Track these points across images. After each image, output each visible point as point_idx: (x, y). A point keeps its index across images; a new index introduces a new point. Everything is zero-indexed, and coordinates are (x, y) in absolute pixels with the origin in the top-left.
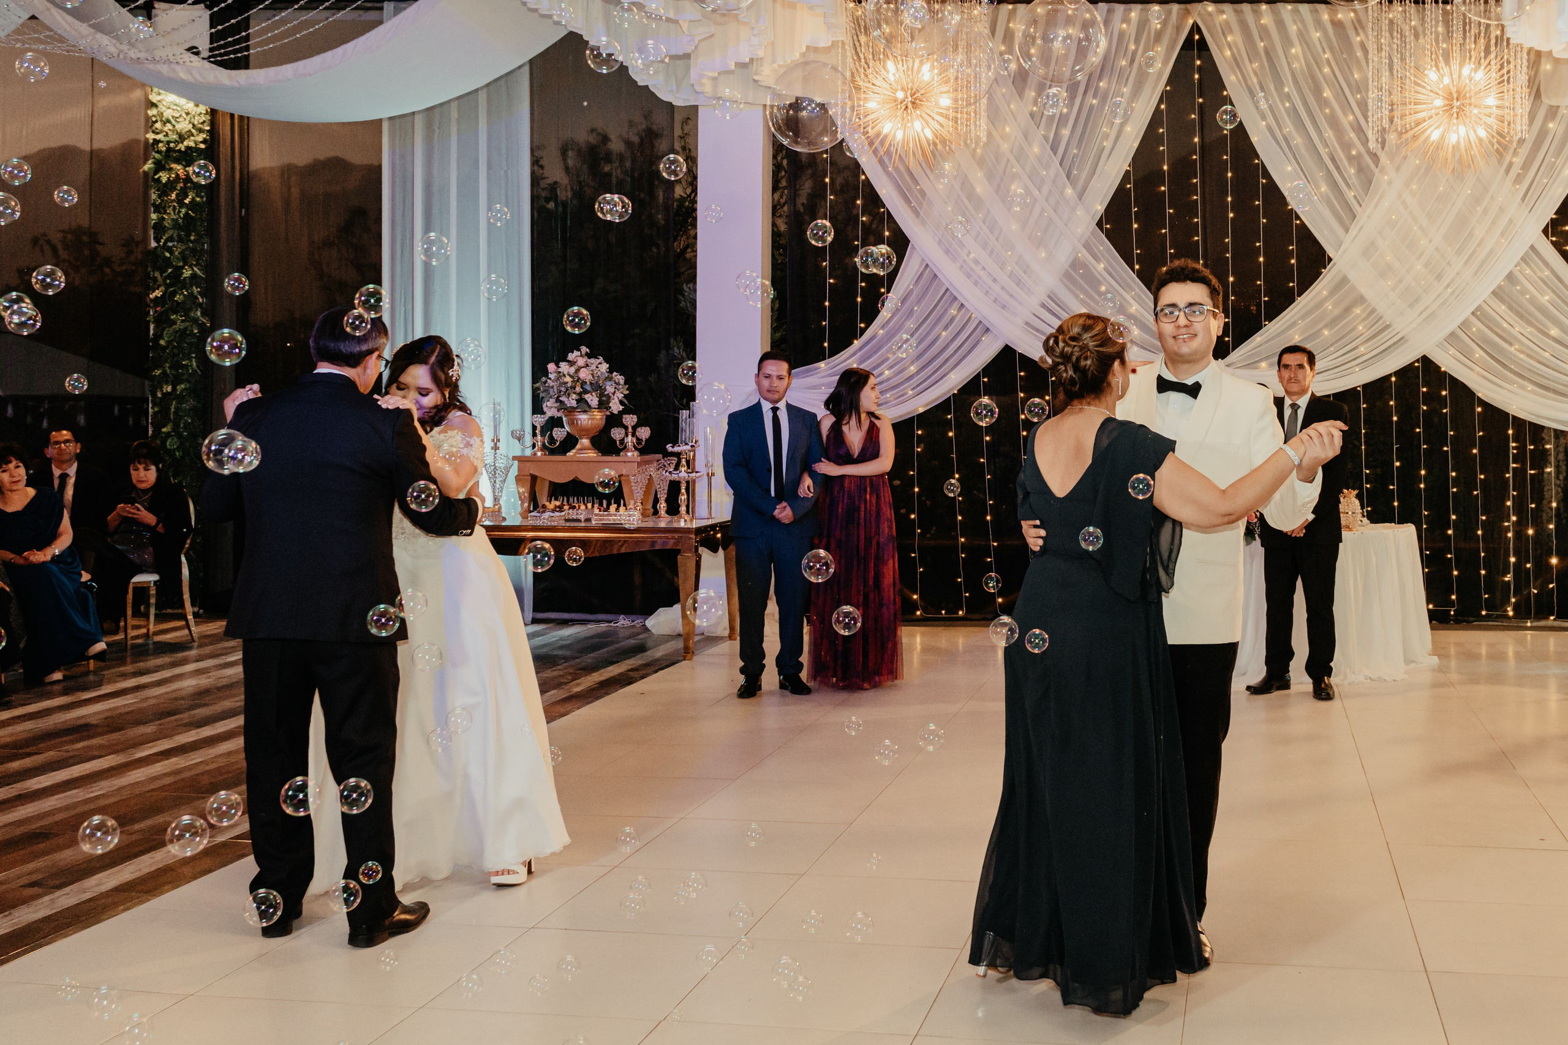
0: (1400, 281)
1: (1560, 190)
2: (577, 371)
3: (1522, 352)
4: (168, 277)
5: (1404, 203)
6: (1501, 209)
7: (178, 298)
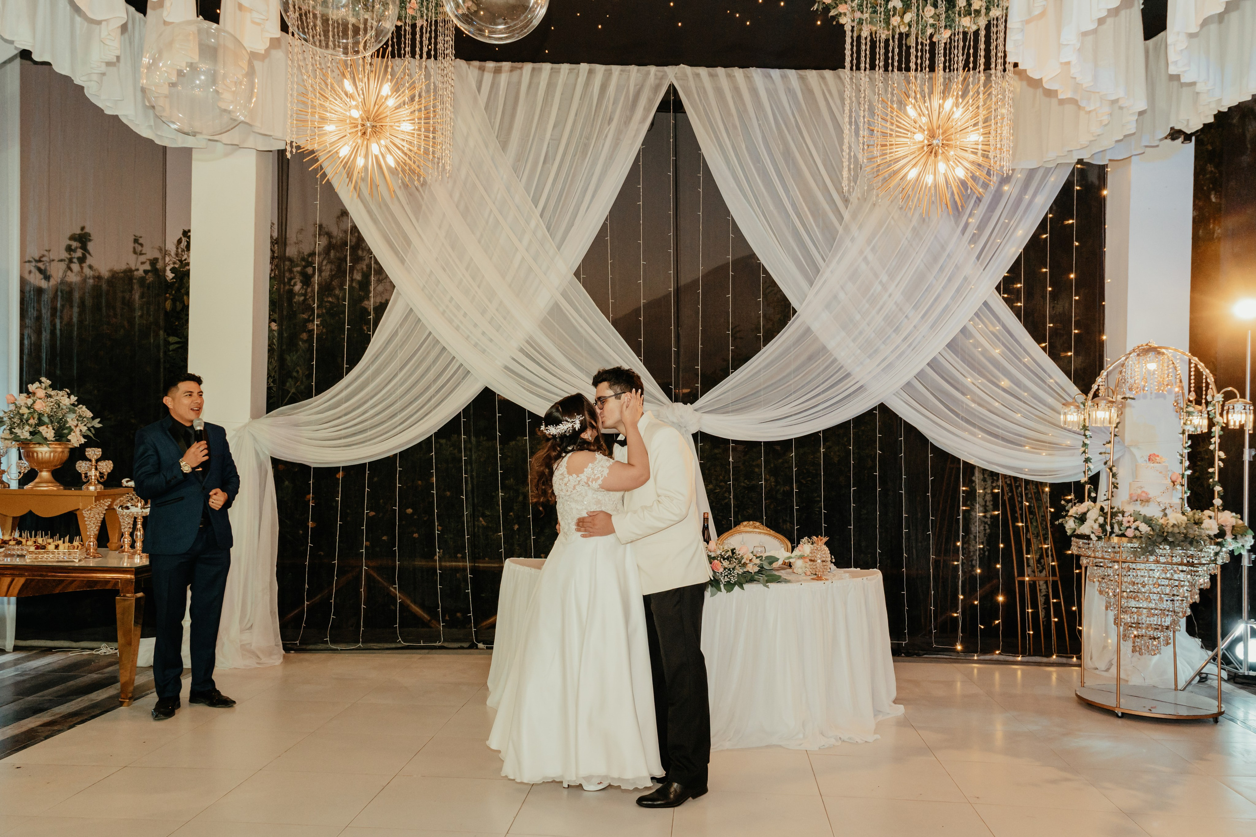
0: (861, 333)
1: (1013, 249)
2: (34, 402)
3: (974, 401)
5: (865, 259)
6: (957, 267)
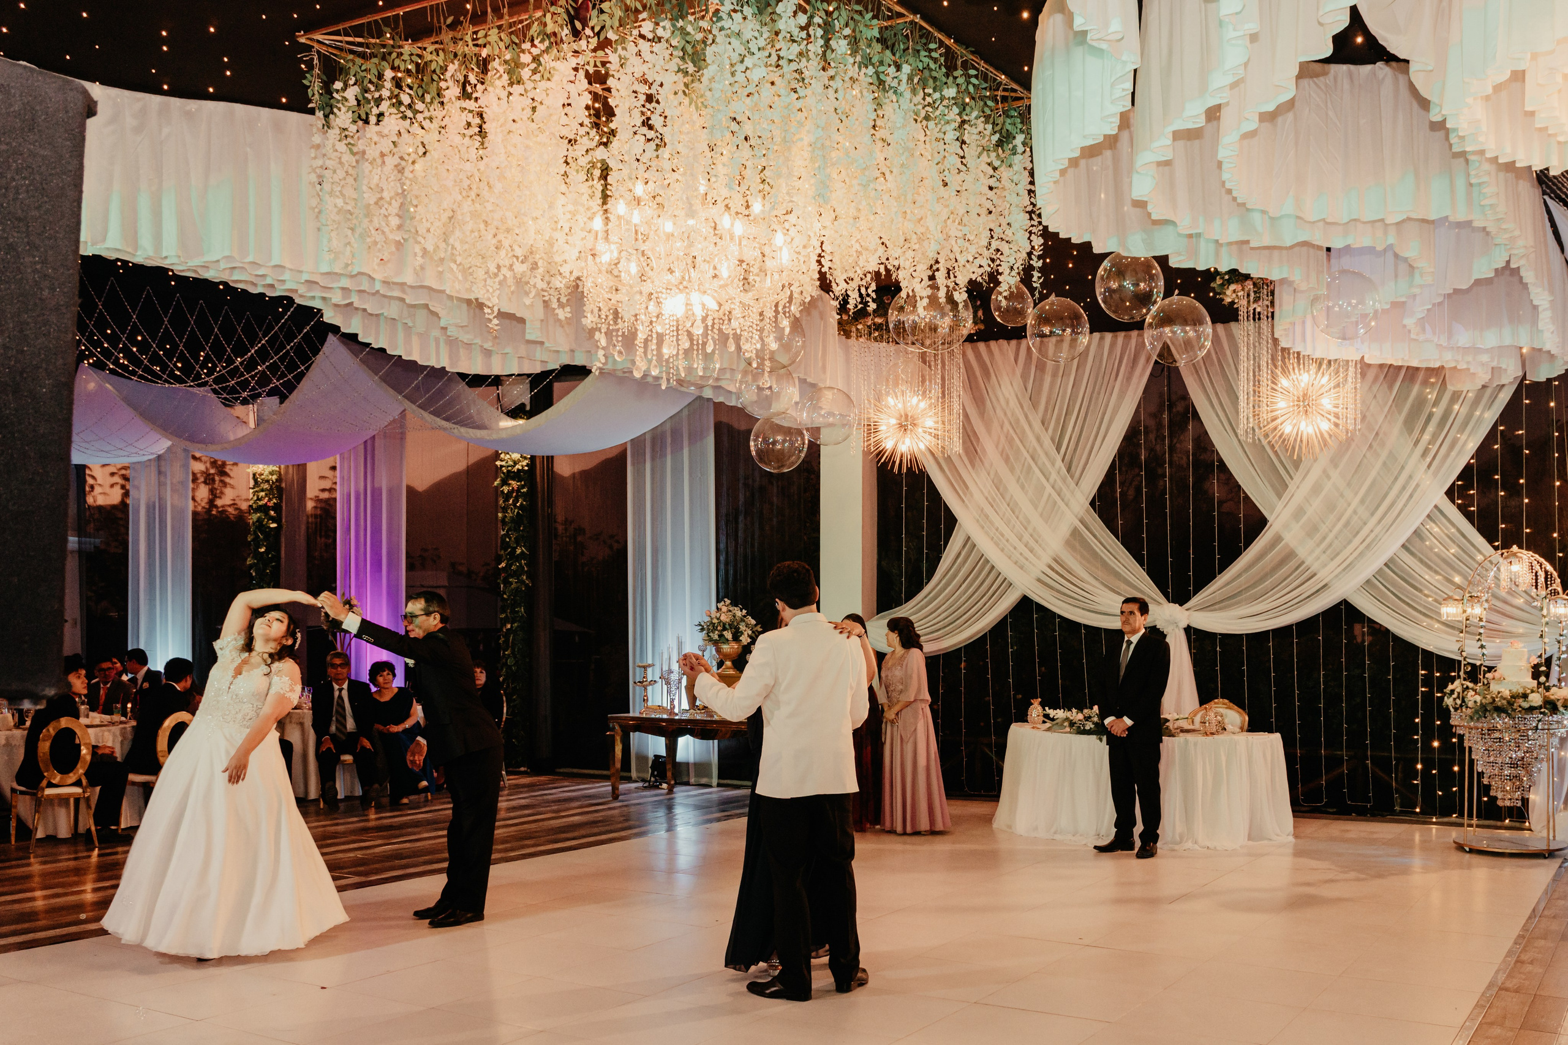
0: (1324, 539)
2: (721, 615)
4: (508, 554)
6: (1410, 477)
7: (513, 567)
